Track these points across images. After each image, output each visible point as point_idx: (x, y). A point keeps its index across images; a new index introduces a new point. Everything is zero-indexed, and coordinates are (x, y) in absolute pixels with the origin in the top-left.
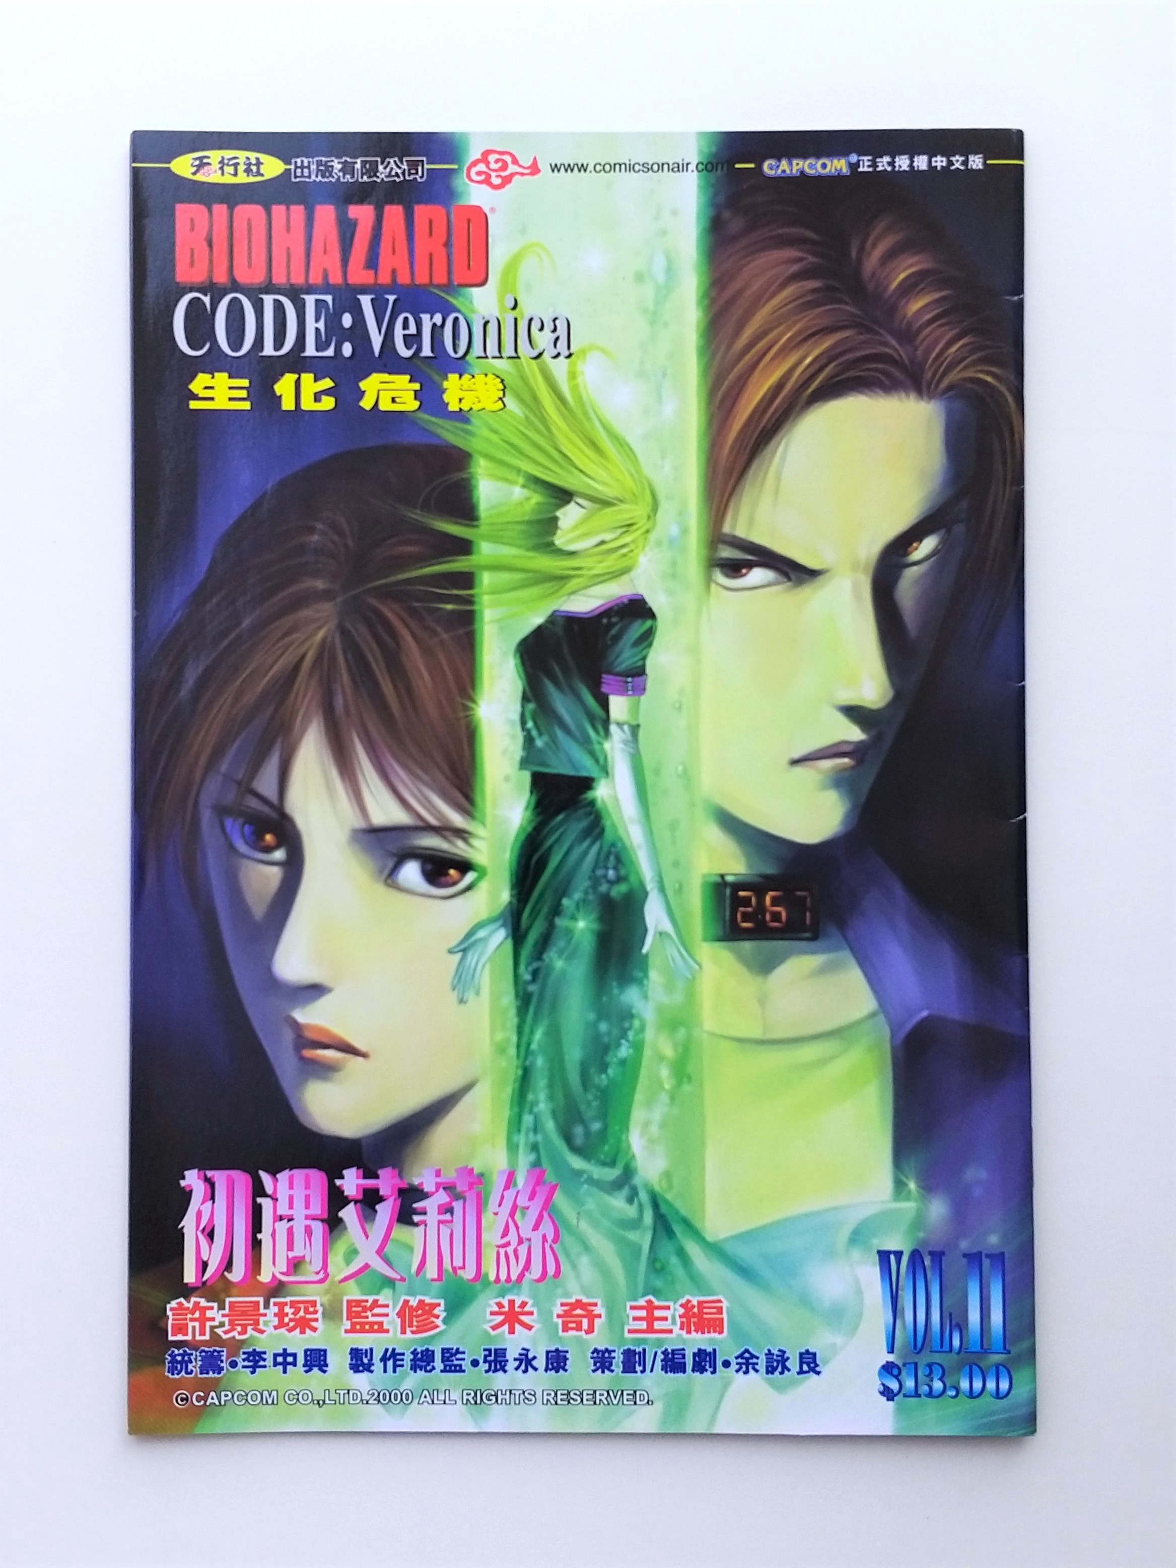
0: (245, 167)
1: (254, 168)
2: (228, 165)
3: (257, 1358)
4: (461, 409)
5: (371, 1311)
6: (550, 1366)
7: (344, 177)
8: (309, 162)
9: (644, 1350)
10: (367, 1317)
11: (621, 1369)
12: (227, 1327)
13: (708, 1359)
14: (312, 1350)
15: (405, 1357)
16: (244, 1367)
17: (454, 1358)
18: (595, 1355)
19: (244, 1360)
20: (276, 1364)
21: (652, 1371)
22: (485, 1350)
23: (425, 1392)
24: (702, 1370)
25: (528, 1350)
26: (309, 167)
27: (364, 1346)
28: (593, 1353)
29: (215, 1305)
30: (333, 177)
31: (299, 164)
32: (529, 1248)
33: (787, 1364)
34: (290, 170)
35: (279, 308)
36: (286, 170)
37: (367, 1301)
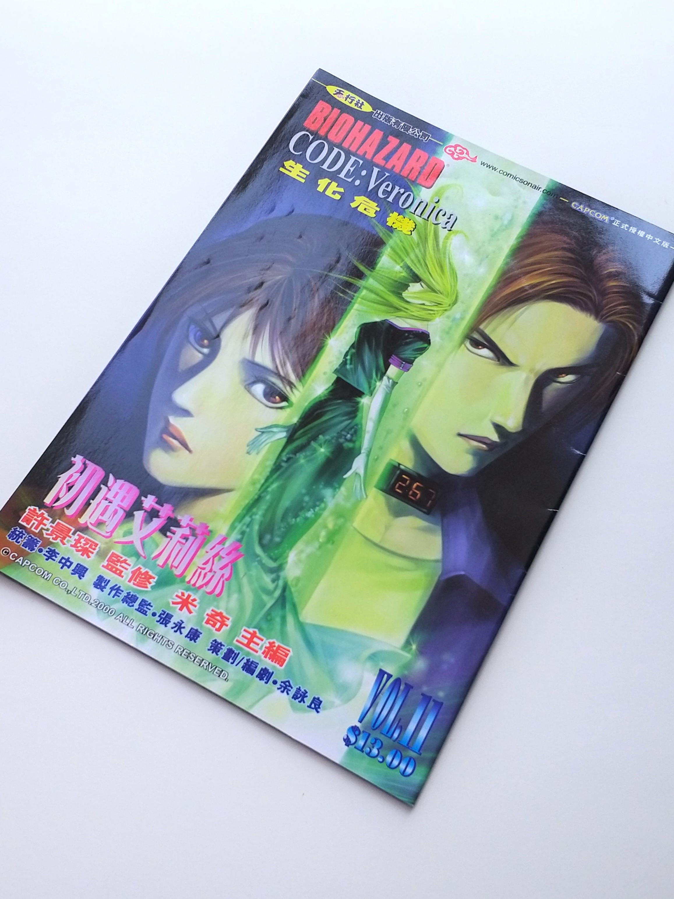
0: (356, 102)
1: (359, 105)
2: (350, 98)
3: (53, 554)
4: (392, 226)
5: (121, 563)
6: (189, 636)
7: (394, 125)
8: (383, 114)
9: (239, 654)
10: (117, 565)
11: (222, 656)
12: (49, 532)
13: (267, 675)
14: (81, 565)
15: (123, 593)
16: (44, 554)
17: (146, 606)
18: (214, 642)
19: (47, 552)
20: (60, 562)
21: (236, 665)
22: (163, 611)
23: (122, 615)
24: (261, 679)
25: (183, 622)
26: (382, 116)
27: (107, 577)
28: (213, 641)
29: (51, 519)
30: (389, 123)
31: (378, 112)
32: (213, 576)
33: (305, 699)
34: (374, 113)
35: (338, 156)
36: (372, 112)
37: (122, 558)
